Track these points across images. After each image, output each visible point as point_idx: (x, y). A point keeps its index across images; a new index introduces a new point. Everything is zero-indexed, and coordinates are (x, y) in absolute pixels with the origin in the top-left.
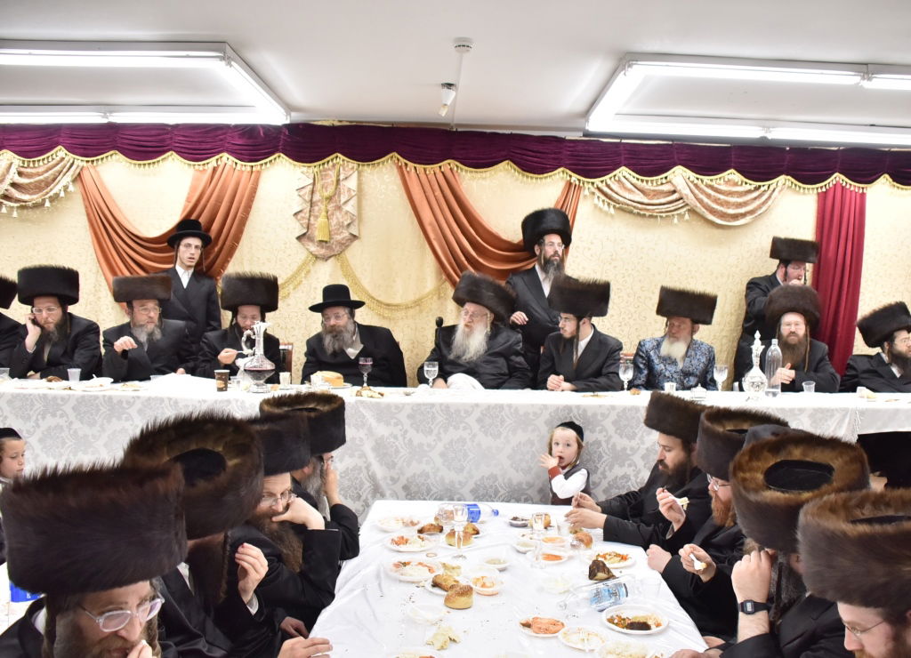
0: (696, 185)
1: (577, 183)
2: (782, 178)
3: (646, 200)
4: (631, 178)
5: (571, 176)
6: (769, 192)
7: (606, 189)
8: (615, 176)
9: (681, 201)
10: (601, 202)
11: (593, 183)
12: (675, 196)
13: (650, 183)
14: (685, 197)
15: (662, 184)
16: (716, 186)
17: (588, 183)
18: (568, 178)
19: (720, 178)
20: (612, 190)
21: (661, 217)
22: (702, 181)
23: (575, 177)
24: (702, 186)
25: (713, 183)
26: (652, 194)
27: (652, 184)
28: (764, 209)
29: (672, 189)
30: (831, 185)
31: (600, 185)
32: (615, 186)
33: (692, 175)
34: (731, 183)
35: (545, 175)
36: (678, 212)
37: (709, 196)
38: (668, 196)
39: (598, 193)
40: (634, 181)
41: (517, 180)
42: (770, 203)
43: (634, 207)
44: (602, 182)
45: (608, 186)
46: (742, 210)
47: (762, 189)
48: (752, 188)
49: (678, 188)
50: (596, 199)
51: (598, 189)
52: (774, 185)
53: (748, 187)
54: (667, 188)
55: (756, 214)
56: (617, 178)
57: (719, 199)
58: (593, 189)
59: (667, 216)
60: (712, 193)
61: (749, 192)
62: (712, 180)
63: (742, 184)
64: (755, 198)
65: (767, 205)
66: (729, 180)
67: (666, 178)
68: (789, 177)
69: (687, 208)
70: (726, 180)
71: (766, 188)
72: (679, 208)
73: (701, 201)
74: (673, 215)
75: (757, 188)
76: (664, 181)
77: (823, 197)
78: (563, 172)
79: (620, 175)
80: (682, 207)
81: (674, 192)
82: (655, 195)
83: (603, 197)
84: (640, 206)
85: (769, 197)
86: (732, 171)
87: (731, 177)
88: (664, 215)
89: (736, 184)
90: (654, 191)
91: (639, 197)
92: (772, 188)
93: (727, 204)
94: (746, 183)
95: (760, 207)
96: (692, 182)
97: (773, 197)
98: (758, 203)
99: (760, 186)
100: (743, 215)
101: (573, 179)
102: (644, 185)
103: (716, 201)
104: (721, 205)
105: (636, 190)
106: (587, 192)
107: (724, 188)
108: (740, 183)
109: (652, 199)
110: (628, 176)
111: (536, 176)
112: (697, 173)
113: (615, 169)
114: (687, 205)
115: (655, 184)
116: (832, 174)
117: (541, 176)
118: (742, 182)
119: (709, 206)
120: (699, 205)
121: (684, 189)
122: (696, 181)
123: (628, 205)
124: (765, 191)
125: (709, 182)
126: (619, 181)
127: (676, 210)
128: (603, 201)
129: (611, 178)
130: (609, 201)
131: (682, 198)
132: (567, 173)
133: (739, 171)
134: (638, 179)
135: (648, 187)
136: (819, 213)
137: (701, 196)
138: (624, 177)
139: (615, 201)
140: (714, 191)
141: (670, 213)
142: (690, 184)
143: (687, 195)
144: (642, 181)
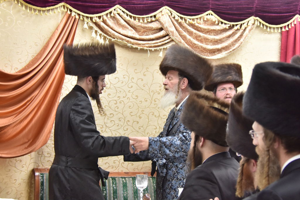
0: (180, 24)
1: (77, 17)
2: (252, 19)
3: (137, 36)
4: (125, 16)
5: (71, 11)
6: (241, 31)
7: (102, 24)
8: (111, 13)
9: (167, 37)
10: (98, 37)
11: (91, 19)
12: (162, 33)
13: (141, 21)
14: (171, 34)
15: (152, 22)
16: (197, 24)
17: (87, 17)
18: (69, 12)
19: (200, 18)
20: (108, 25)
21: (151, 51)
22: (185, 20)
23: (75, 12)
24: (185, 25)
25: (195, 22)
26: (142, 30)
27: (144, 21)
28: (237, 45)
29: (160, 26)
30: (293, 25)
31: (98, 20)
32: (110, 22)
33: (175, 13)
34: (209, 22)
35: (48, 8)
36: (165, 47)
37: (191, 33)
38: (156, 33)
39: (96, 28)
40: (128, 18)
41: (19, 11)
42: (242, 40)
43: (128, 41)
44: (100, 17)
45: (104, 22)
46: (219, 46)
47: (236, 28)
48: (227, 26)
49: (165, 26)
50: (94, 34)
51: (96, 24)
52: (245, 25)
53: (223, 26)
54: (155, 25)
55: (231, 50)
56: (112, 15)
57: (200, 36)
58: (92, 25)
59: (155, 51)
60: (194, 31)
61: (225, 30)
62: (193, 20)
63: (218, 24)
64: (229, 37)
65: (240, 42)
66: (208, 20)
67: (155, 16)
68: (258, 18)
69: (173, 43)
70: (205, 19)
71: (238, 27)
72: (166, 44)
73: (184, 38)
74: (161, 49)
75: (231, 27)
76: (153, 19)
77: (285, 37)
78: (64, 6)
79: (116, 12)
80: (168, 43)
81: (161, 29)
82: (144, 32)
83: (100, 32)
84: (132, 41)
85: (241, 36)
86: (210, 12)
87: (209, 17)
88: (153, 49)
89: (213, 24)
90: (144, 28)
91: (131, 33)
92: (243, 27)
93: (206, 40)
94: (222, 23)
95: (233, 44)
96: (177, 21)
97: (244, 34)
98: (232, 40)
99: (233, 25)
100: (219, 51)
101: (73, 14)
102: (136, 23)
103: (197, 38)
104: (201, 41)
105: (129, 26)
106: (86, 26)
107: (203, 26)
108: (217, 23)
109: (143, 35)
110: (122, 13)
111: (39, 8)
112: (180, 14)
113: (111, 7)
114: (172, 40)
115: (146, 21)
116: (294, 15)
117: (44, 9)
118: (219, 22)
119: (191, 43)
120: (182, 41)
121: (170, 27)
122: (180, 20)
123: (123, 39)
124: (238, 29)
125: (191, 21)
126: (114, 18)
127: (163, 45)
128: (100, 35)
129: (107, 15)
130: (105, 35)
131: (168, 35)
132: (67, 8)
133: (216, 12)
134: (131, 17)
135: (140, 24)
136: (281, 49)
137: (185, 34)
138: (119, 14)
139: (110, 36)
140: (195, 29)
141: (158, 48)
142: (175, 23)
143: (172, 32)
144: (135, 18)
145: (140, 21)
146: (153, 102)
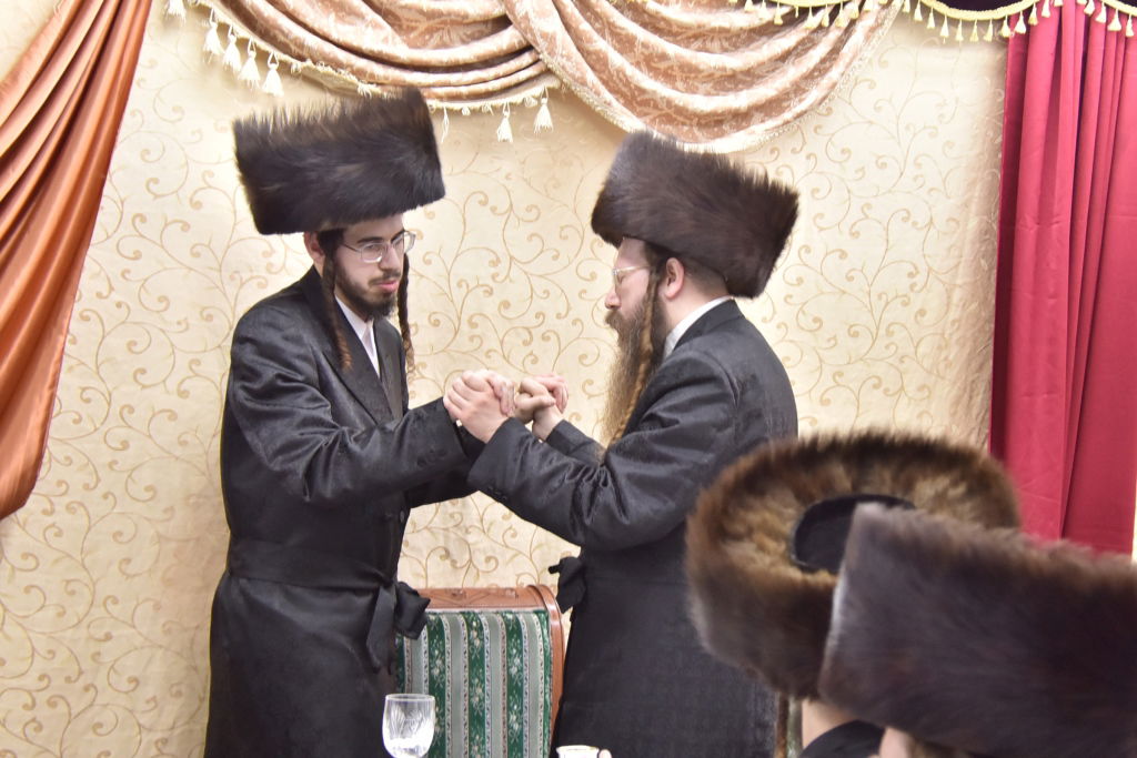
0: (582, 4)
3: (401, 50)
6: (834, 35)
9: (527, 58)
10: (233, 50)
12: (506, 39)
14: (542, 45)
16: (653, 7)
20: (275, 3)
21: (454, 114)
24: (606, 8)
26: (422, 26)
28: (813, 95)
29: (497, 10)
30: (1046, 12)
36: (516, 98)
37: (625, 43)
38: (481, 36)
39: (221, 13)
42: (834, 74)
43: (359, 73)
46: (740, 100)
47: (813, 21)
49: (521, 10)
50: (213, 39)
52: (850, 11)
54: (477, 5)
55: (787, 115)
57: (663, 57)
59: (476, 114)
60: (641, 34)
61: (768, 30)
63: (741, 5)
64: (784, 57)
65: (825, 82)
69: (551, 83)
71: (822, 17)
72: (518, 85)
73: (597, 62)
74: (497, 110)
80: (529, 81)
81: (502, 22)
82: (431, 31)
83: (240, 30)
85: (835, 51)
88: (466, 107)
89: (721, 1)
90: (430, 15)
92: (844, 18)
93: (688, 75)
94: (758, 0)
95: (798, 89)
97: (847, 50)
98: (793, 72)
99: (802, 12)
100: (740, 118)
103: (651, 62)
104: (667, 76)
105: (365, 8)
107: (677, 13)
109: (424, 45)
114: (548, 72)
119: (627, 83)
120: (591, 77)
121: (542, 14)
123: (337, 65)
124: (821, 28)
127: (506, 90)
128: (242, 43)
130: (264, 46)
131: (528, 48)
137: (601, 44)
139: (284, 48)
140: (644, 25)
141: (487, 104)
143: (550, 38)
146: (465, 327)
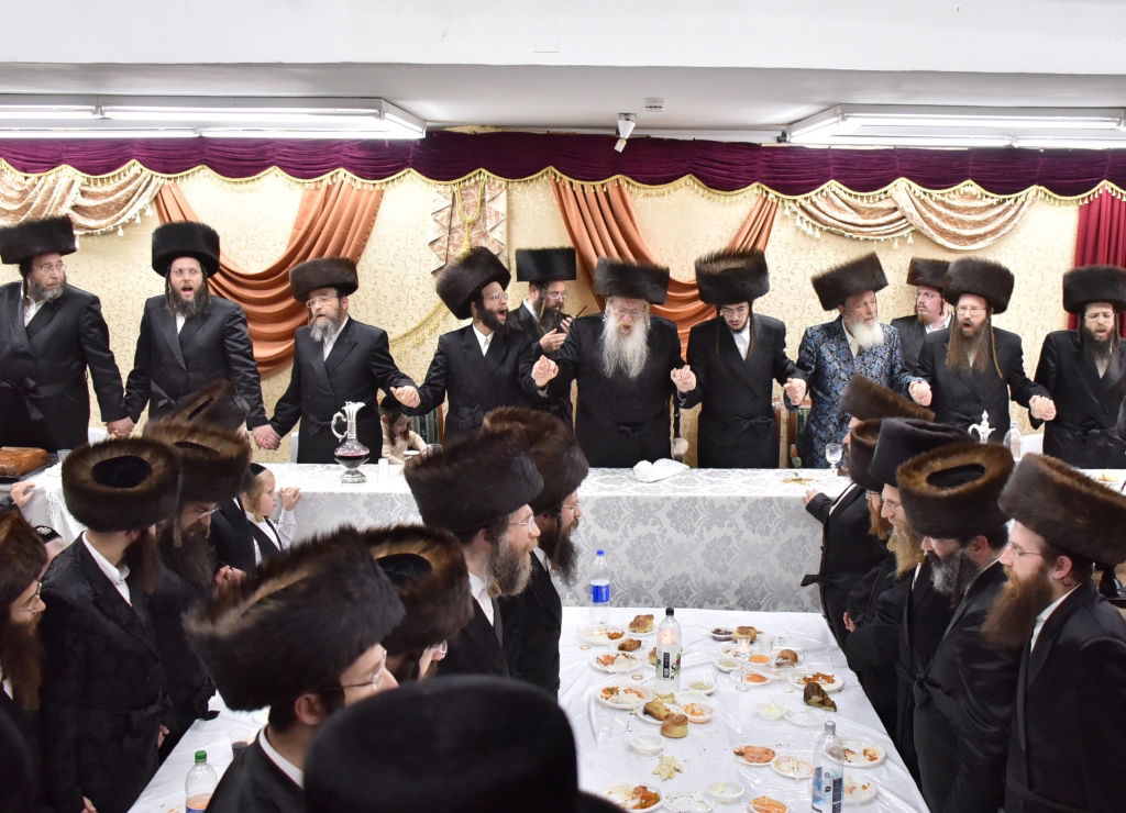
0: (923, 202)
1: (775, 201)
2: (1033, 189)
3: (860, 221)
4: (842, 194)
5: (767, 193)
6: (1016, 207)
7: (811, 209)
8: (822, 191)
9: (904, 221)
10: (805, 224)
11: (795, 201)
12: (896, 215)
14: (908, 216)
15: (880, 199)
16: (948, 201)
17: (789, 200)
18: (765, 195)
19: (954, 192)
20: (818, 208)
21: (878, 240)
22: (931, 196)
23: (773, 194)
24: (931, 202)
25: (945, 199)
26: (867, 213)
27: (868, 200)
28: (1009, 228)
29: (893, 206)
30: (1096, 196)
31: (804, 203)
32: (822, 204)
33: (915, 186)
34: (968, 196)
35: (736, 192)
36: (900, 234)
37: (939, 214)
38: (887, 215)
39: (801, 213)
40: (846, 197)
41: (701, 198)
42: (1016, 220)
43: (845, 229)
44: (807, 199)
45: (813, 204)
46: (982, 230)
47: (1008, 203)
48: (994, 202)
49: (901, 206)
50: (798, 221)
51: (802, 207)
52: (1023, 199)
53: (989, 201)
54: (886, 204)
55: (999, 235)
56: (824, 194)
57: (951, 217)
58: (795, 209)
59: (886, 240)
60: (943, 210)
61: (992, 207)
62: (943, 195)
63: (981, 198)
64: (999, 215)
65: (1013, 223)
66: (965, 194)
67: (886, 192)
68: (1042, 188)
69: (912, 228)
70: (962, 193)
71: (1012, 201)
72: (901, 230)
73: (928, 221)
74: (894, 238)
75: (1000, 203)
76: (883, 196)
77: (1085, 212)
78: (758, 187)
79: (829, 190)
80: (905, 228)
81: (895, 209)
82: (871, 213)
83: (807, 218)
84: (852, 228)
85: (1017, 212)
86: (969, 181)
87: (967, 189)
88: (882, 238)
89: (974, 197)
90: (871, 209)
91: (851, 217)
92: (1019, 202)
93: (962, 223)
94: (987, 197)
95: (1004, 225)
96: (918, 197)
97: (1021, 212)
98: (1001, 220)
99: (1004, 200)
100: (983, 237)
101: (770, 197)
103: (949, 220)
104: (954, 224)
105: (848, 208)
106: (787, 212)
107: (958, 203)
108: (979, 196)
109: (868, 218)
110: (838, 191)
111: (725, 193)
112: (924, 187)
113: (822, 183)
114: (911, 225)
115: (871, 201)
116: (1100, 181)
117: (730, 193)
118: (982, 195)
119: (939, 227)
120: (925, 226)
121: (907, 206)
122: (923, 197)
123: (839, 228)
124: (1011, 205)
125: (940, 198)
126: (827, 197)
127: (897, 231)
128: (808, 222)
129: (817, 194)
130: (814, 223)
131: (904, 217)
132: (763, 189)
133: (977, 182)
134: (850, 195)
135: (863, 205)
136: (1079, 231)
137: (929, 215)
138: (834, 192)
139: (822, 223)
140: (946, 207)
141: (889, 237)
142: (916, 200)
143: (911, 215)
144: (856, 197)
145: (865, 200)
